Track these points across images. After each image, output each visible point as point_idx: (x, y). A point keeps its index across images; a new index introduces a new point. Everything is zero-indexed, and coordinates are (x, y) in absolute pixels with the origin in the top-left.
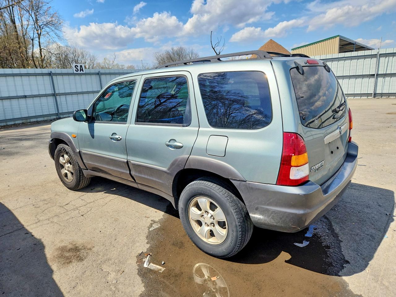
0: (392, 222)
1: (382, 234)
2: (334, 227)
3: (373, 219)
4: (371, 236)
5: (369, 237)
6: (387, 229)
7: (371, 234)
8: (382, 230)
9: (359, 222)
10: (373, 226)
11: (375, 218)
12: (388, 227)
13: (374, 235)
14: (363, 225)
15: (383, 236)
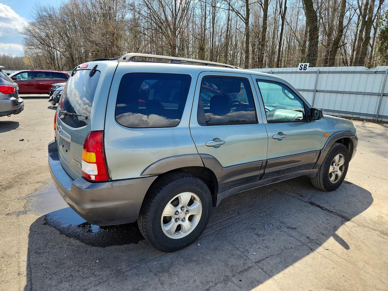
0: (26, 286)
1: (31, 262)
2: (77, 241)
3: (50, 276)
4: (39, 253)
5: (41, 251)
6: (27, 271)
7: (41, 256)
8: (32, 266)
9: (62, 262)
10: (44, 265)
11: (48, 278)
12: (27, 274)
13: (38, 256)
14: (55, 261)
15: (29, 260)
